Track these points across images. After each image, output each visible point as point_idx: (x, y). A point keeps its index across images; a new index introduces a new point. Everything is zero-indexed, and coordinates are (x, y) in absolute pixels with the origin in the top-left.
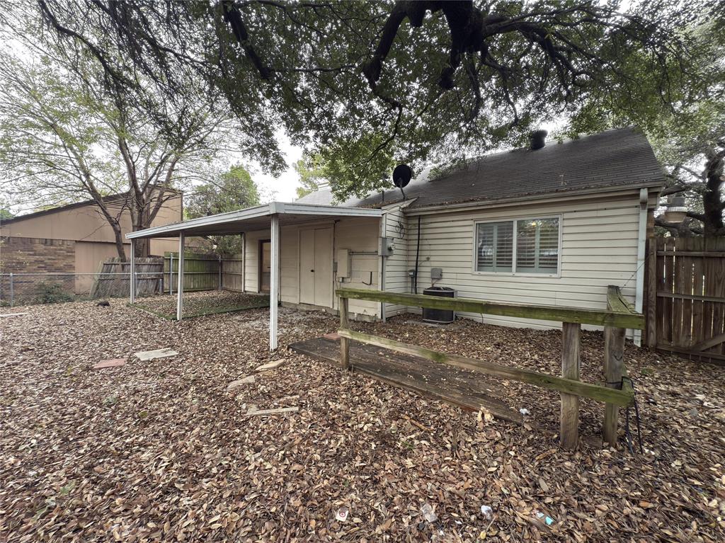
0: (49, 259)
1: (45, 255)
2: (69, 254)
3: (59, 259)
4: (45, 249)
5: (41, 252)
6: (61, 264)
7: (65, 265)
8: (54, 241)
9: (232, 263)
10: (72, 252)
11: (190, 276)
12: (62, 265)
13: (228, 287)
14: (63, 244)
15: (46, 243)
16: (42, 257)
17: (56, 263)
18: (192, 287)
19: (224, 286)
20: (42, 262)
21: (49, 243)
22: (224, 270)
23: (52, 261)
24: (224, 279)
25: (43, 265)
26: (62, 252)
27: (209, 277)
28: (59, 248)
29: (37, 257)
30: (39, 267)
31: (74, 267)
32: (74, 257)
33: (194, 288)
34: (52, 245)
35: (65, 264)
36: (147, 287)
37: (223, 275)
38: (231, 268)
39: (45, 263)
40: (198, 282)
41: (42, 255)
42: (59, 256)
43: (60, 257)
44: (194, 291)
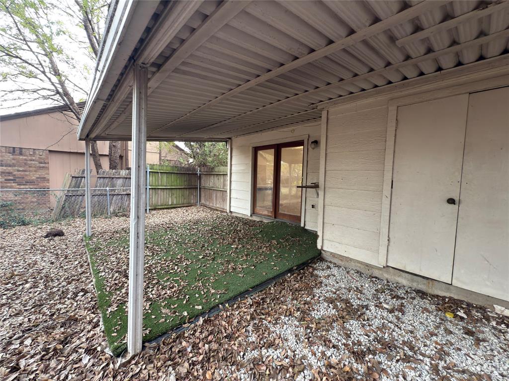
0: (19, 171)
1: (13, 165)
2: (42, 165)
3: (30, 171)
4: (14, 159)
5: (9, 162)
6: (33, 176)
7: (38, 178)
8: (23, 150)
9: (212, 177)
10: (45, 163)
11: (168, 190)
12: (34, 178)
13: (207, 203)
14: (34, 153)
15: (14, 152)
16: (10, 168)
17: (27, 175)
18: (170, 203)
19: (203, 201)
20: (9, 173)
21: (17, 152)
22: (203, 184)
23: (22, 173)
24: (203, 195)
25: (12, 178)
26: (33, 162)
27: (187, 192)
28: (30, 158)
29: (4, 168)
30: (6, 180)
31: (49, 180)
32: (47, 168)
33: (172, 204)
34: (21, 154)
35: (38, 176)
36: (122, 203)
37: (202, 190)
38: (210, 182)
39: (15, 175)
40: (176, 198)
41: (10, 166)
42: (30, 167)
43: (31, 169)
44: (172, 208)
